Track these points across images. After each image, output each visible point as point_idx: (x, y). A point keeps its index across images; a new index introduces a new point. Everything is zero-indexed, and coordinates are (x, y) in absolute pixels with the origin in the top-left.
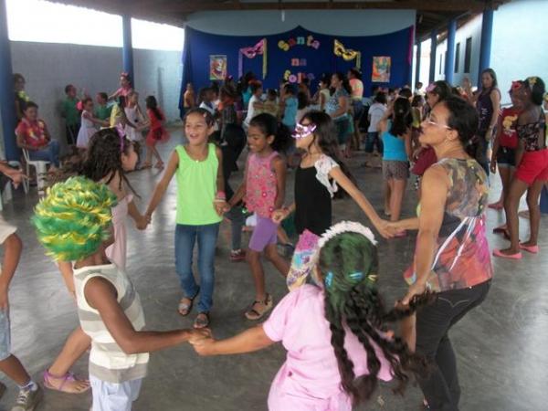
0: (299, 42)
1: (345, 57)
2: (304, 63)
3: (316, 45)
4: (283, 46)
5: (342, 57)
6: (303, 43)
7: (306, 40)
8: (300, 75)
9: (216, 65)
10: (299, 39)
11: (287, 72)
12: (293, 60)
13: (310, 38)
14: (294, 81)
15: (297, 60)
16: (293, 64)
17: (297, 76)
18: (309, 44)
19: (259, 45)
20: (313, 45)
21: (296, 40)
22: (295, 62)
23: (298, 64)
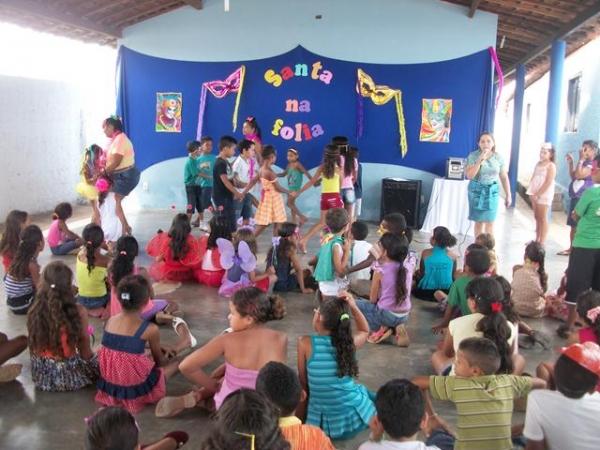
0: (298, 73)
1: (376, 100)
2: (307, 107)
3: (327, 78)
4: (273, 78)
5: (369, 99)
6: (305, 74)
7: (310, 70)
8: (299, 126)
9: (165, 110)
10: (298, 67)
11: (280, 122)
12: (289, 103)
13: (317, 66)
14: (289, 137)
15: (295, 103)
16: (288, 109)
17: (295, 130)
18: (315, 76)
19: (231, 77)
20: (322, 77)
21: (294, 70)
22: (292, 106)
23: (295, 110)
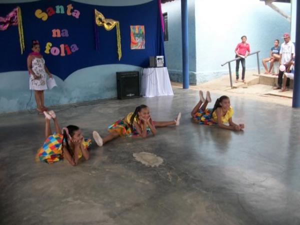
0: (58, 12)
1: (106, 26)
2: (66, 34)
3: (77, 14)
4: (41, 15)
5: (103, 27)
6: (63, 12)
7: (66, 9)
8: (62, 46)
10: (58, 7)
11: (49, 44)
12: (54, 31)
13: (70, 7)
14: (57, 53)
15: (58, 31)
16: (54, 35)
17: (60, 49)
18: (69, 13)
19: (11, 14)
20: (74, 14)
21: (55, 10)
22: (56, 33)
23: (59, 36)
